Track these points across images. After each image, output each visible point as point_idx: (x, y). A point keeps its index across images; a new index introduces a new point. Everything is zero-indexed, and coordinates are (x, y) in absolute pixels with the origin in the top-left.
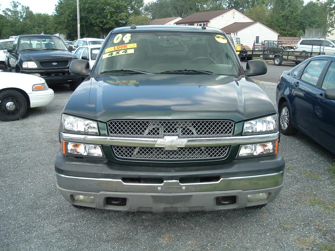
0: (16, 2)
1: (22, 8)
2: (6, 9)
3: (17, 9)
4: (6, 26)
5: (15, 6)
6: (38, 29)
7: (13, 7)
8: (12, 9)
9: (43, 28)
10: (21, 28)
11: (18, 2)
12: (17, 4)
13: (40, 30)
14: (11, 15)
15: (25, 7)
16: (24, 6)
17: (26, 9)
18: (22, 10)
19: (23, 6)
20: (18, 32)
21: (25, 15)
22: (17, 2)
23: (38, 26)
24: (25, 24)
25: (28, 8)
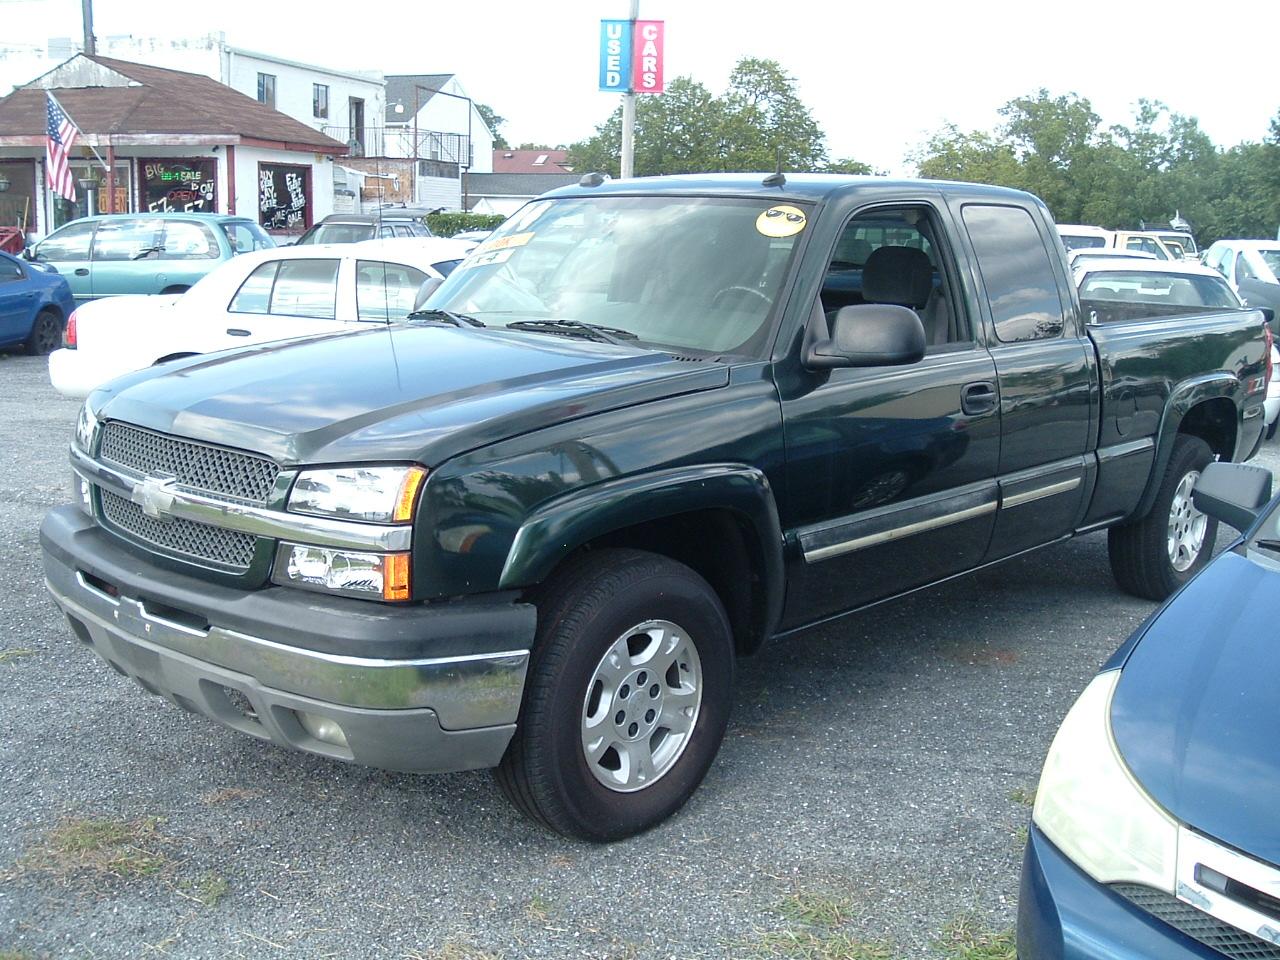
0: (1152, 102)
1: (1172, 123)
2: (1111, 128)
3: (1151, 127)
4: (1103, 189)
5: (1147, 116)
6: (1238, 201)
7: (1138, 120)
8: (1133, 128)
9: (1256, 199)
10: (1156, 196)
11: (1159, 100)
12: (1155, 109)
13: (1244, 207)
14: (1126, 148)
15: (1183, 119)
16: (1179, 116)
17: (1186, 125)
18: (1172, 131)
19: (1174, 118)
20: (1141, 213)
21: (1178, 150)
22: (1157, 103)
23: (1240, 191)
24: (1172, 182)
25: (1193, 122)
